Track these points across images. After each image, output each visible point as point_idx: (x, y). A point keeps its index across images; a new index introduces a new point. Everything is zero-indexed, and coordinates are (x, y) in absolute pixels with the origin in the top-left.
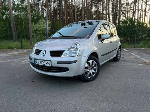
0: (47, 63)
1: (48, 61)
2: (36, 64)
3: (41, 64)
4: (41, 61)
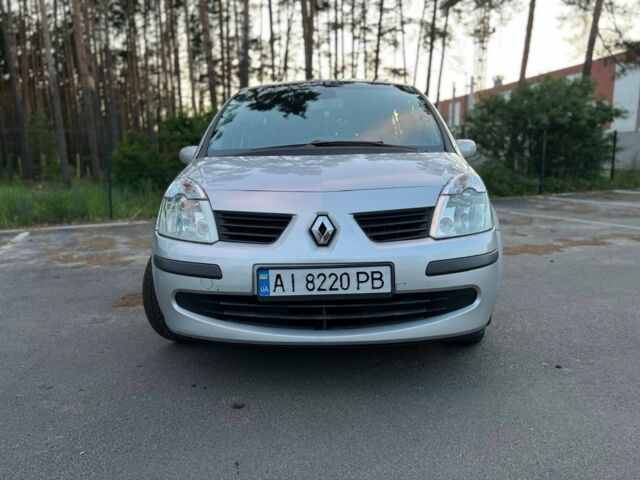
0: (363, 277)
1: (369, 270)
2: (272, 294)
3: (319, 289)
4: (316, 272)
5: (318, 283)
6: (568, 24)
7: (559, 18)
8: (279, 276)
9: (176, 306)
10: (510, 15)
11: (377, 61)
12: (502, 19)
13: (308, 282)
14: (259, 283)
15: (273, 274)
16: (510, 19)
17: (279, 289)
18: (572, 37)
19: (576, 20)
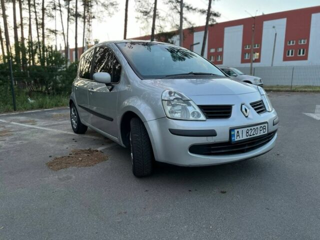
0: (261, 128)
1: (263, 125)
2: (236, 140)
3: (250, 135)
4: (249, 128)
5: (249, 133)
6: (140, 21)
7: (136, 18)
8: (238, 132)
9: (189, 152)
10: (113, 12)
11: (43, 25)
12: (109, 13)
13: (247, 133)
14: (231, 136)
15: (236, 131)
16: (113, 14)
17: (238, 137)
18: (143, 27)
19: (143, 20)
